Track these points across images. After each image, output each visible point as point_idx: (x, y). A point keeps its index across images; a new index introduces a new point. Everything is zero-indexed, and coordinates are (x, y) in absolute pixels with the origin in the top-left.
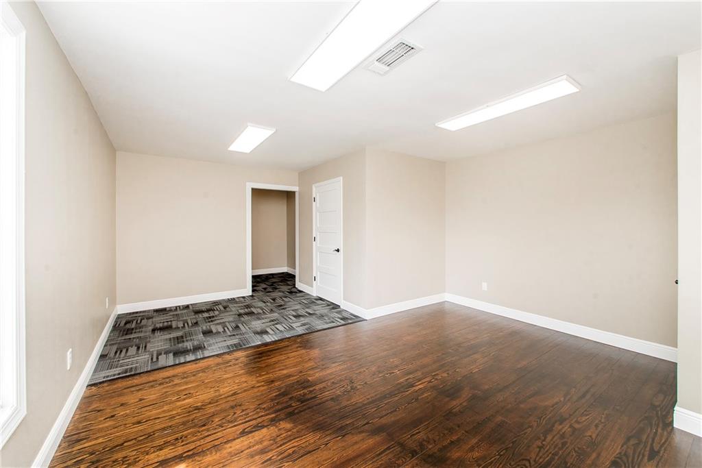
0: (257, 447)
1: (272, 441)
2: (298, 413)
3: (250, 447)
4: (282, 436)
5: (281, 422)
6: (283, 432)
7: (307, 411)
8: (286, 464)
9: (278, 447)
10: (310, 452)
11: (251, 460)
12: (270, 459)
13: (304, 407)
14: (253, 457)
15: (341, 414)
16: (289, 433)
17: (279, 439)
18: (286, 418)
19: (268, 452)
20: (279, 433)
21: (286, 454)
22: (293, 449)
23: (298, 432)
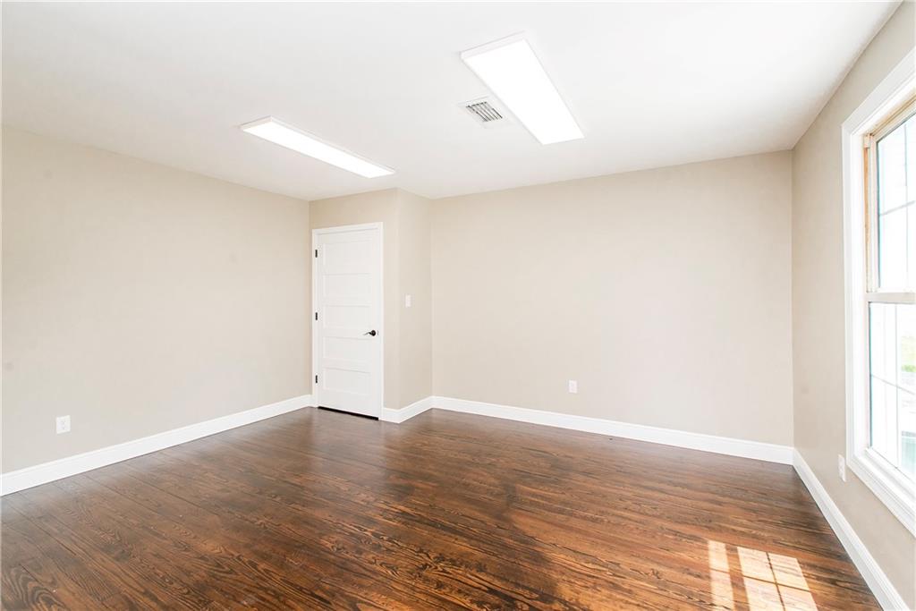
0: (618, 596)
1: (598, 588)
2: (536, 592)
3: (627, 602)
4: (583, 584)
5: (567, 600)
6: (577, 588)
7: (526, 584)
8: (604, 560)
9: (597, 578)
10: (574, 551)
11: (633, 589)
12: (614, 575)
13: (520, 591)
14: (630, 590)
15: (501, 550)
16: (573, 580)
17: (589, 585)
18: (556, 598)
19: (611, 582)
20: (583, 590)
21: (596, 567)
22: (586, 565)
23: (563, 574)
